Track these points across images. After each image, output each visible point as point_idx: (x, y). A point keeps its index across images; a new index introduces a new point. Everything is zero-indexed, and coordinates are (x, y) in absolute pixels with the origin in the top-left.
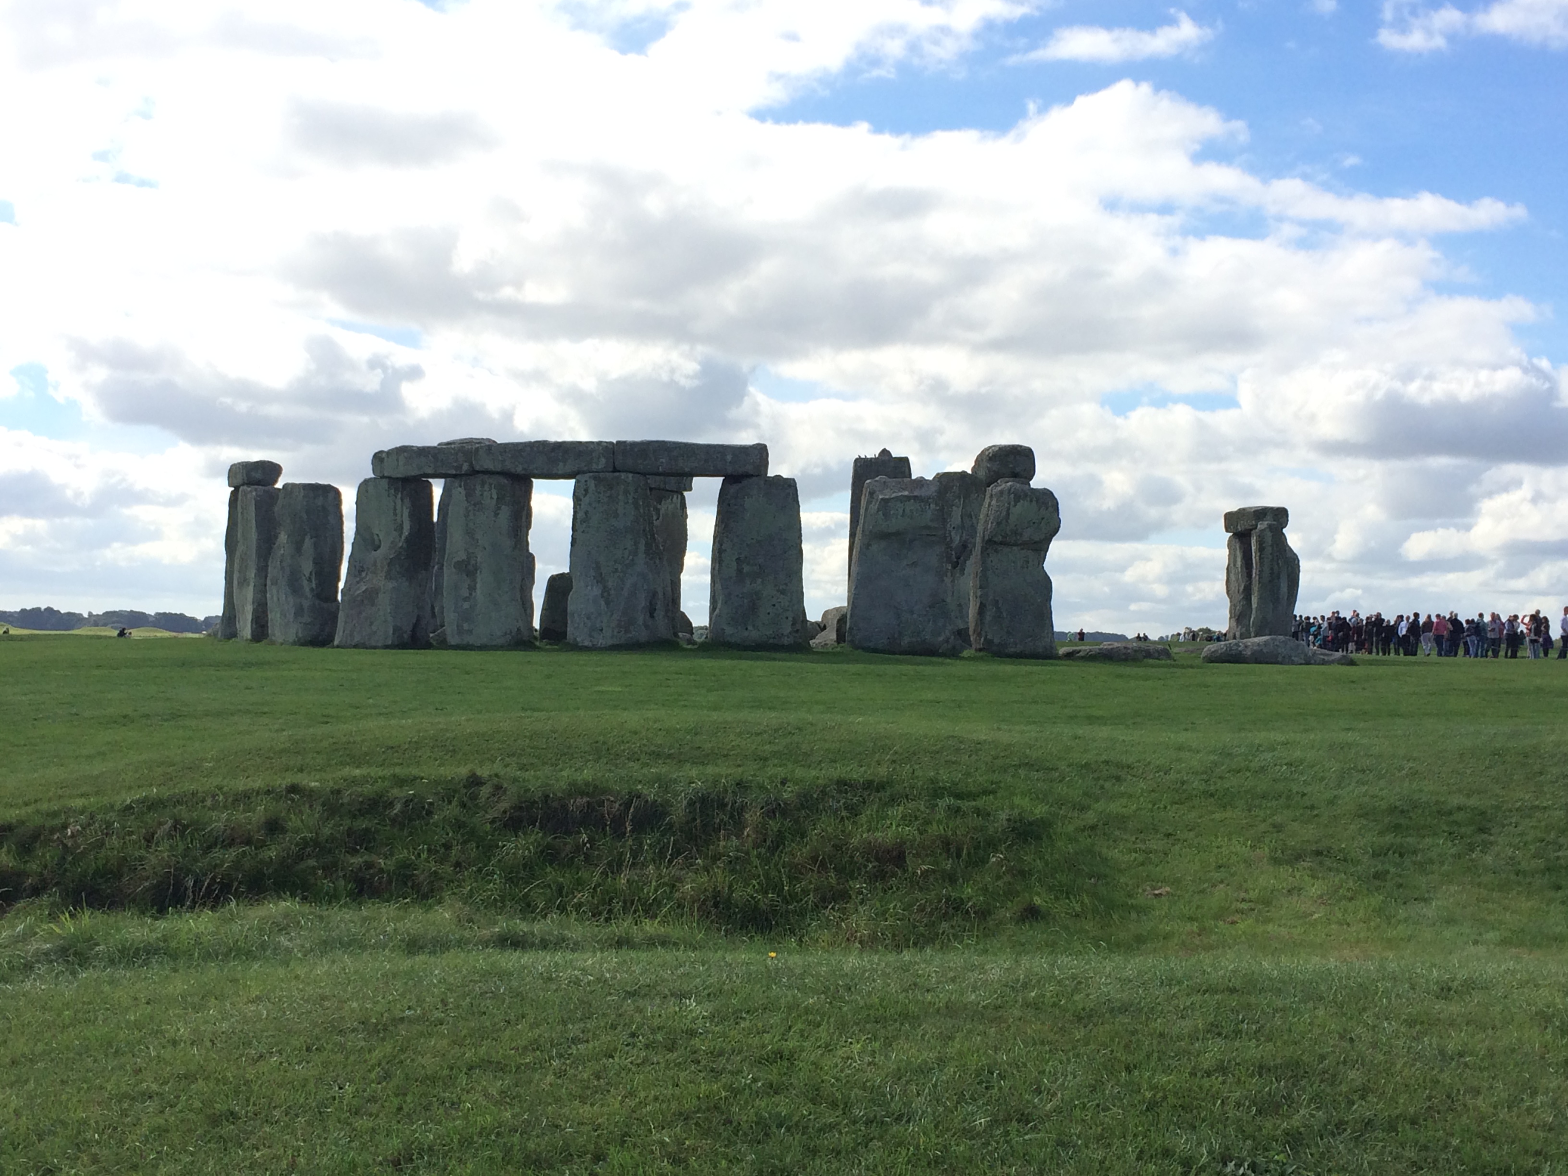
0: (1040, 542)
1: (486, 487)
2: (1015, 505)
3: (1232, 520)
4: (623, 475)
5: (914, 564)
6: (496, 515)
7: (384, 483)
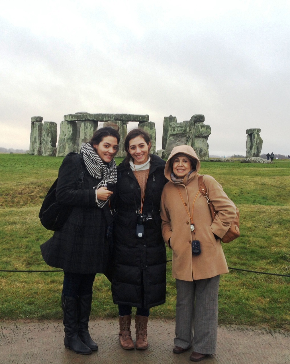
0: (206, 136)
1: (89, 123)
2: (201, 128)
3: (248, 131)
4: (118, 121)
5: (179, 141)
6: (91, 129)
7: (66, 122)
